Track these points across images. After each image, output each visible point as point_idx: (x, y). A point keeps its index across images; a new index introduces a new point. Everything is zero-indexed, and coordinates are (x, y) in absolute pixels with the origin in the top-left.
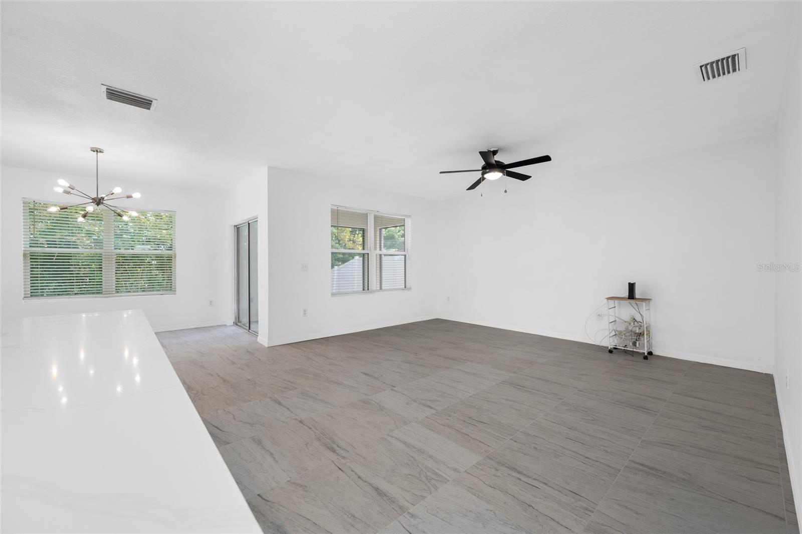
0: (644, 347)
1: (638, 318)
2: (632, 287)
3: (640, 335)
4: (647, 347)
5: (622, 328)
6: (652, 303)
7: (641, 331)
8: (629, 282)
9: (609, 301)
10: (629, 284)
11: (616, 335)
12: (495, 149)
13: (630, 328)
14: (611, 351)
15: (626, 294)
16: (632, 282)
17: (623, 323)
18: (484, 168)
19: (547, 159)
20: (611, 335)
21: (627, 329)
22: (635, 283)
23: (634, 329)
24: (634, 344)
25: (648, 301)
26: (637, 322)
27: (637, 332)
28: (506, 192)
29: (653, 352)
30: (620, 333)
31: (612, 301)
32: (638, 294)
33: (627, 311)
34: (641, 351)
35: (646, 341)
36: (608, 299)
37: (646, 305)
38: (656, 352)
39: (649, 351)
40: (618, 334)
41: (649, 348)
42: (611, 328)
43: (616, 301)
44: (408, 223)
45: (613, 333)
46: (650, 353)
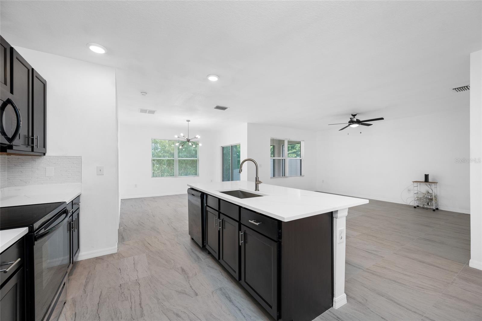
0: (433, 205)
1: (430, 191)
2: (427, 176)
3: (431, 199)
4: (435, 205)
5: (421, 196)
6: (437, 184)
7: (431, 198)
8: (425, 174)
9: (414, 183)
10: (425, 175)
11: (418, 200)
12: (355, 114)
13: (426, 196)
14: (415, 207)
15: (424, 180)
16: (427, 174)
17: (421, 194)
18: (349, 122)
19: (382, 119)
20: (416, 199)
21: (424, 196)
22: (428, 175)
23: (428, 197)
24: (428, 204)
25: (436, 183)
26: (430, 194)
27: (429, 198)
28: (361, 133)
29: (438, 208)
30: (420, 198)
31: (416, 183)
32: (430, 180)
33: (424, 188)
34: (431, 207)
35: (434, 202)
36: (414, 182)
37: (434, 185)
38: (441, 208)
39: (437, 208)
40: (419, 199)
41: (436, 206)
42: (415, 196)
43: (418, 183)
44: (303, 144)
45: (417, 199)
46: (437, 209)
